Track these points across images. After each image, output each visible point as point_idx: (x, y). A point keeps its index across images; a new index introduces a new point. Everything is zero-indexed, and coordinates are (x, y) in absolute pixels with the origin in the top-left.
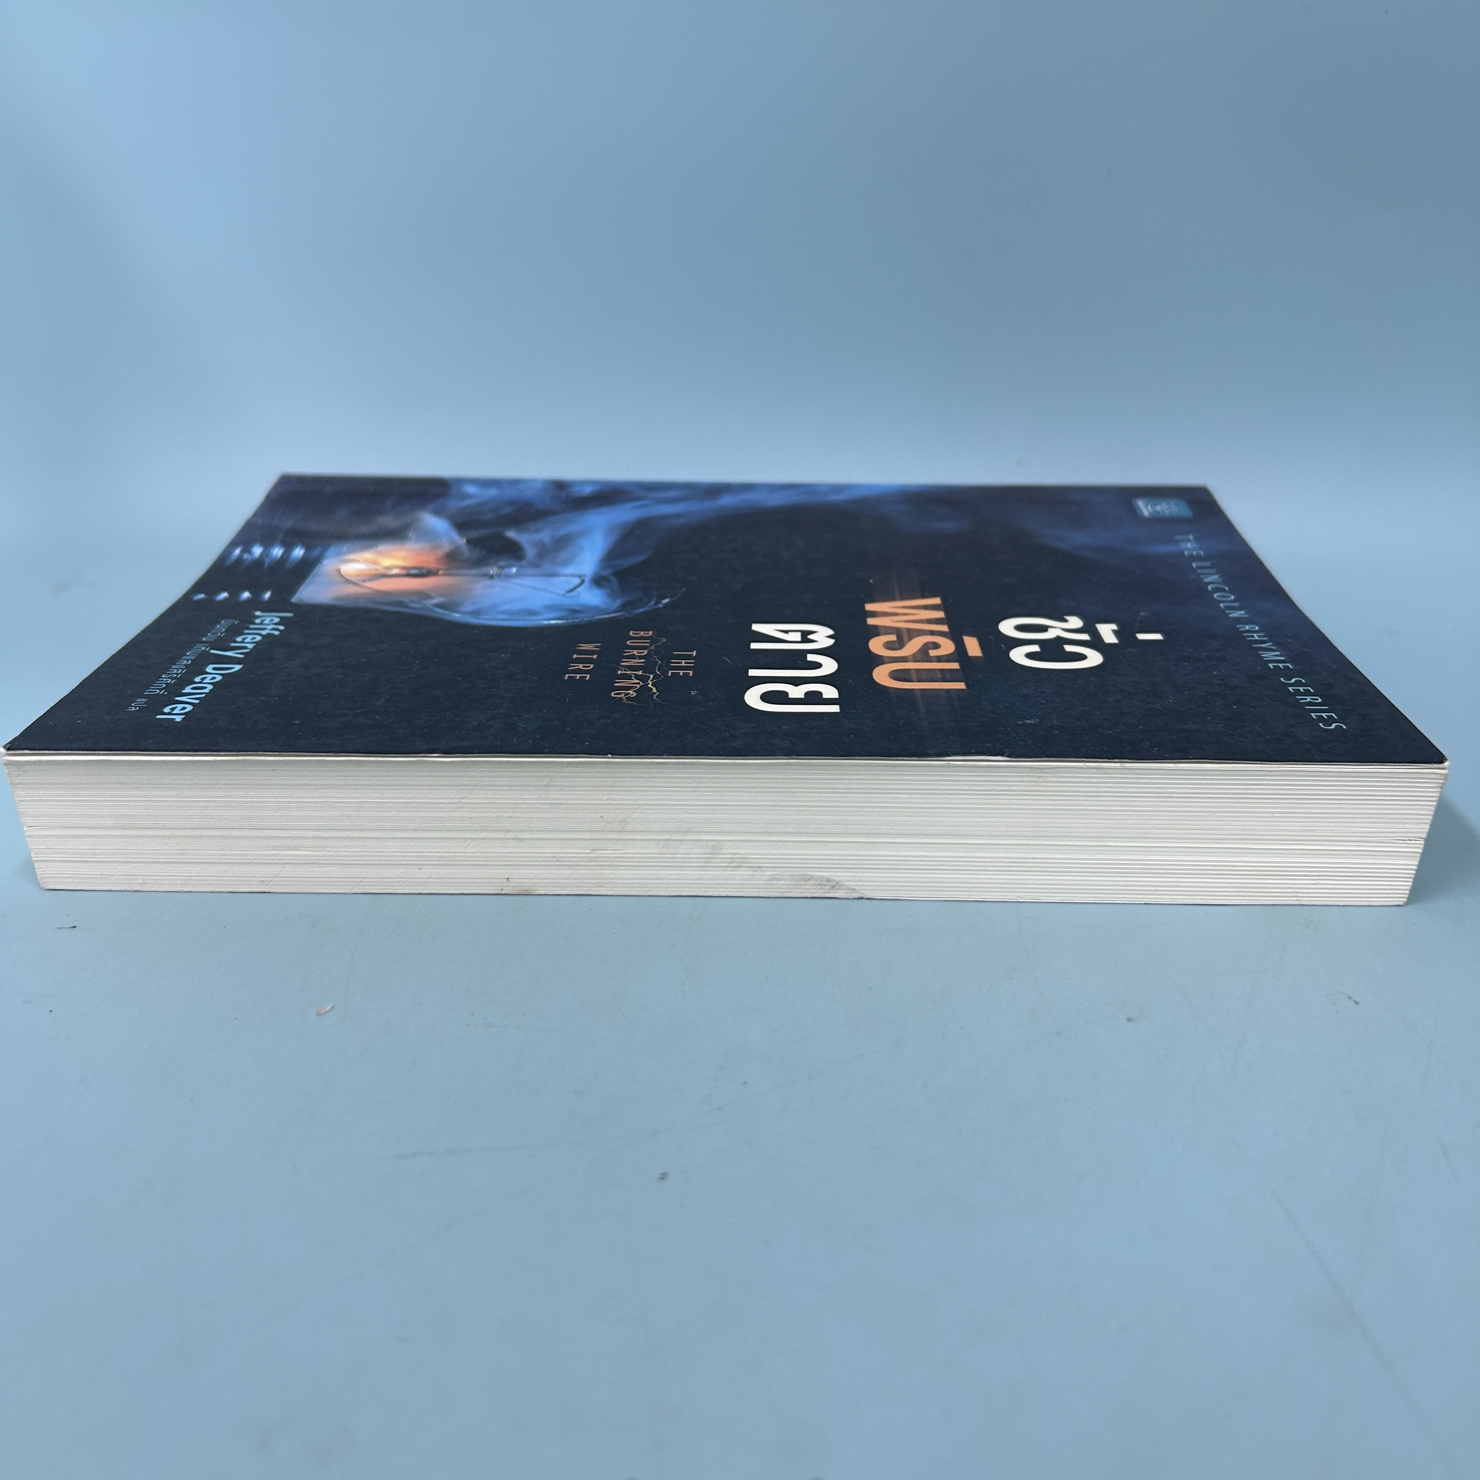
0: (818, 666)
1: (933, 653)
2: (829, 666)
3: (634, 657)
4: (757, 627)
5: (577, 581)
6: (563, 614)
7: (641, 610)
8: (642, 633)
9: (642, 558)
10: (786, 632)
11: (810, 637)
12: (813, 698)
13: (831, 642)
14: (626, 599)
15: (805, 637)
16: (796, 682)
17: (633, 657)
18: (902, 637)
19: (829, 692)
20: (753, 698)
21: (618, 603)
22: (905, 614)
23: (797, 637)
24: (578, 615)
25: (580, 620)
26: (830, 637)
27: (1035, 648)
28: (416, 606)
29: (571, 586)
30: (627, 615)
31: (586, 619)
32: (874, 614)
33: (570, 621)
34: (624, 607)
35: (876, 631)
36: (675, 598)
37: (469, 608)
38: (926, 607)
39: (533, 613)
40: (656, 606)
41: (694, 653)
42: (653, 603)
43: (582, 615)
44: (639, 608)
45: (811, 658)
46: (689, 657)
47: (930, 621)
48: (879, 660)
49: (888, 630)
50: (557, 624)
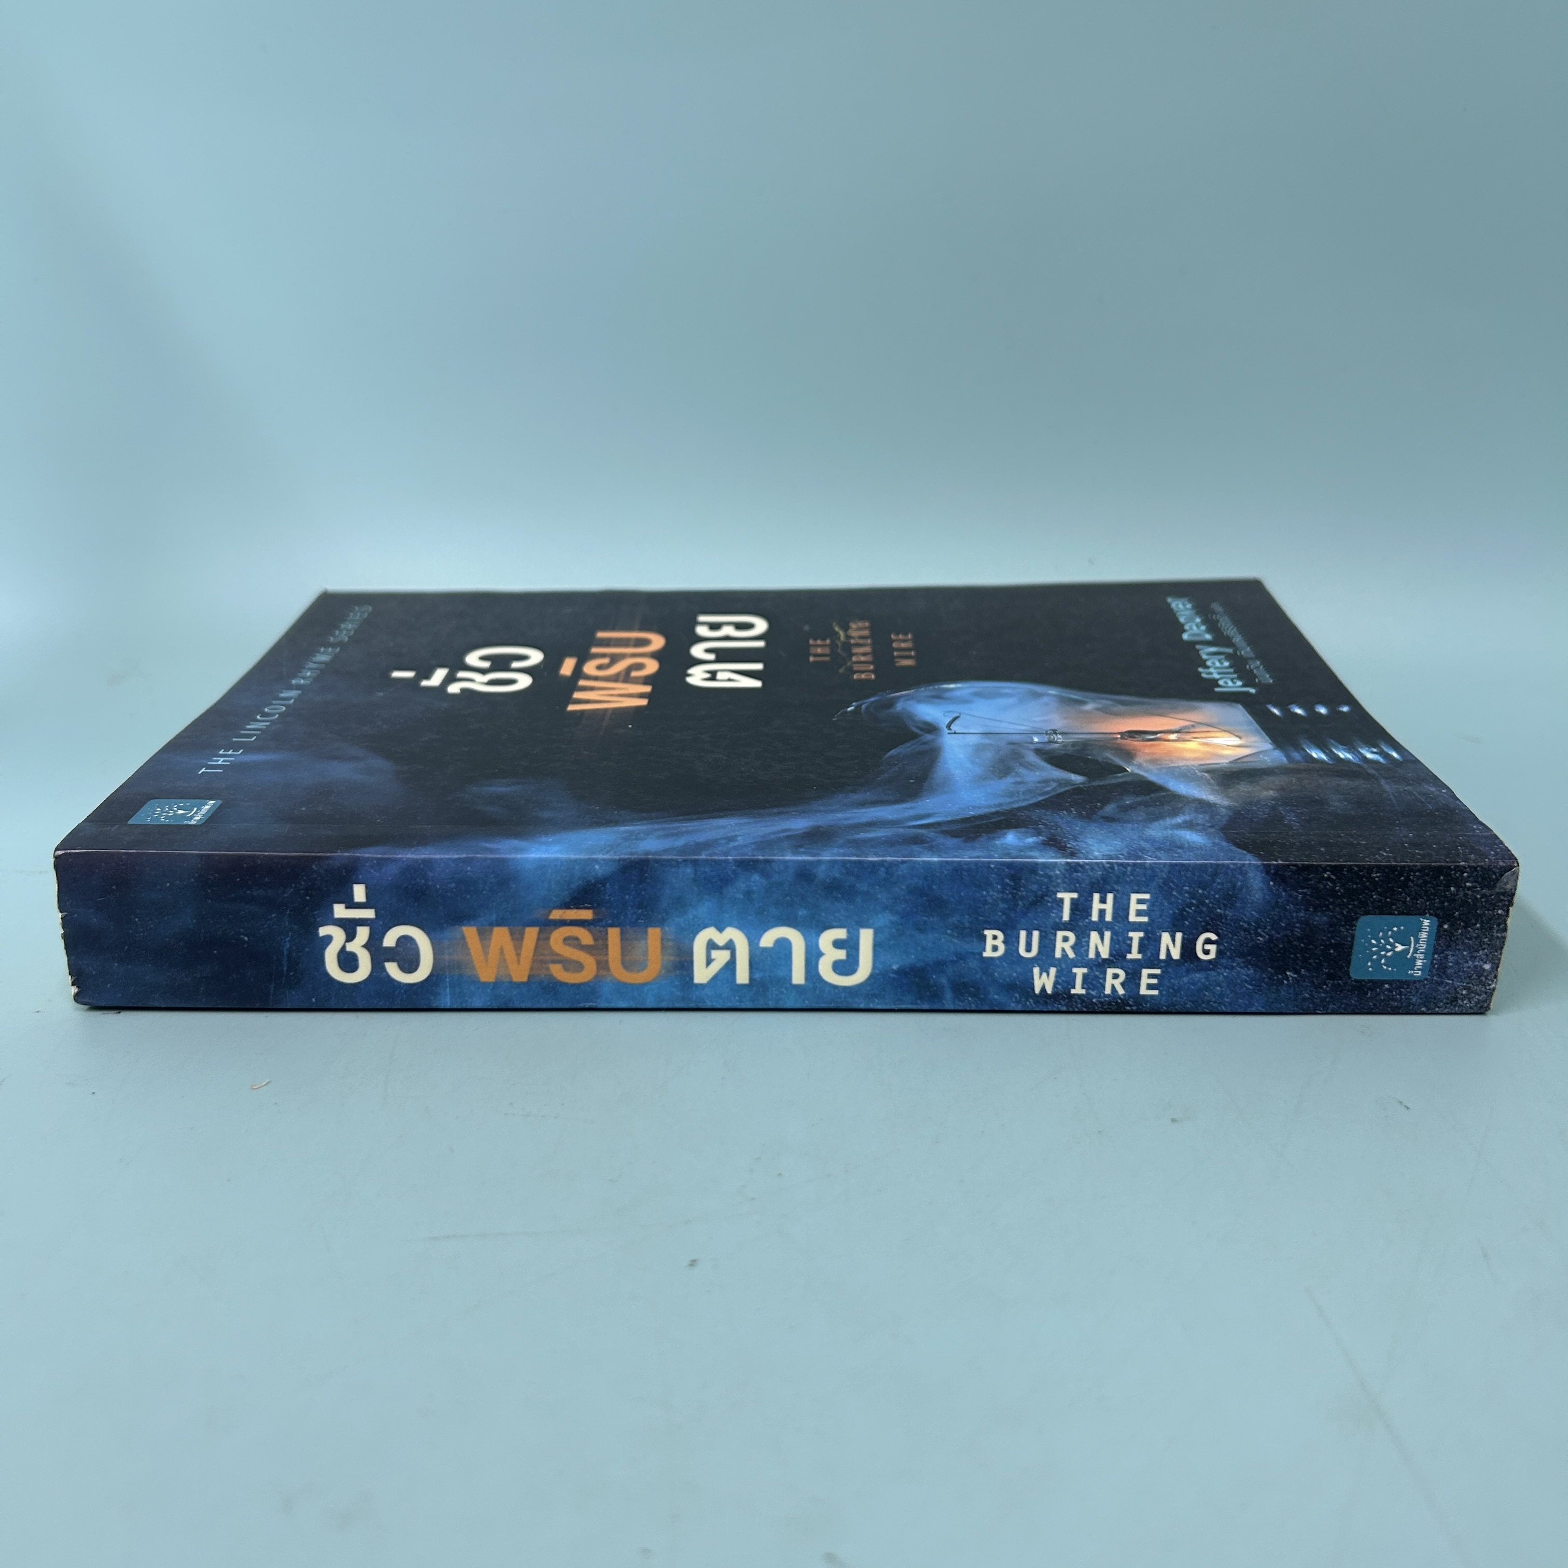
0: (708, 651)
1: (606, 661)
2: (697, 651)
3: (862, 654)
4: (757, 684)
5: (953, 727)
6: (947, 695)
7: (872, 699)
8: (863, 676)
9: (892, 752)
10: (730, 680)
11: (708, 675)
12: (715, 626)
13: (690, 671)
14: (892, 710)
15: (713, 676)
16: (727, 638)
17: (864, 654)
18: (625, 677)
19: (702, 631)
20: (761, 626)
21: (899, 706)
22: (612, 695)
23: (720, 676)
24: (934, 693)
25: (928, 688)
26: (689, 675)
27: (515, 665)
28: (1105, 701)
29: (957, 722)
30: (884, 694)
31: (922, 689)
32: (641, 696)
33: (936, 687)
34: (891, 704)
35: (646, 680)
36: (843, 710)
37: (1045, 699)
38: (587, 702)
39: (979, 695)
40: (858, 703)
41: (811, 659)
42: (863, 706)
43: (929, 694)
44: (875, 701)
45: (712, 657)
46: (816, 655)
47: (592, 689)
48: (655, 655)
49: (636, 681)
50: (949, 684)
